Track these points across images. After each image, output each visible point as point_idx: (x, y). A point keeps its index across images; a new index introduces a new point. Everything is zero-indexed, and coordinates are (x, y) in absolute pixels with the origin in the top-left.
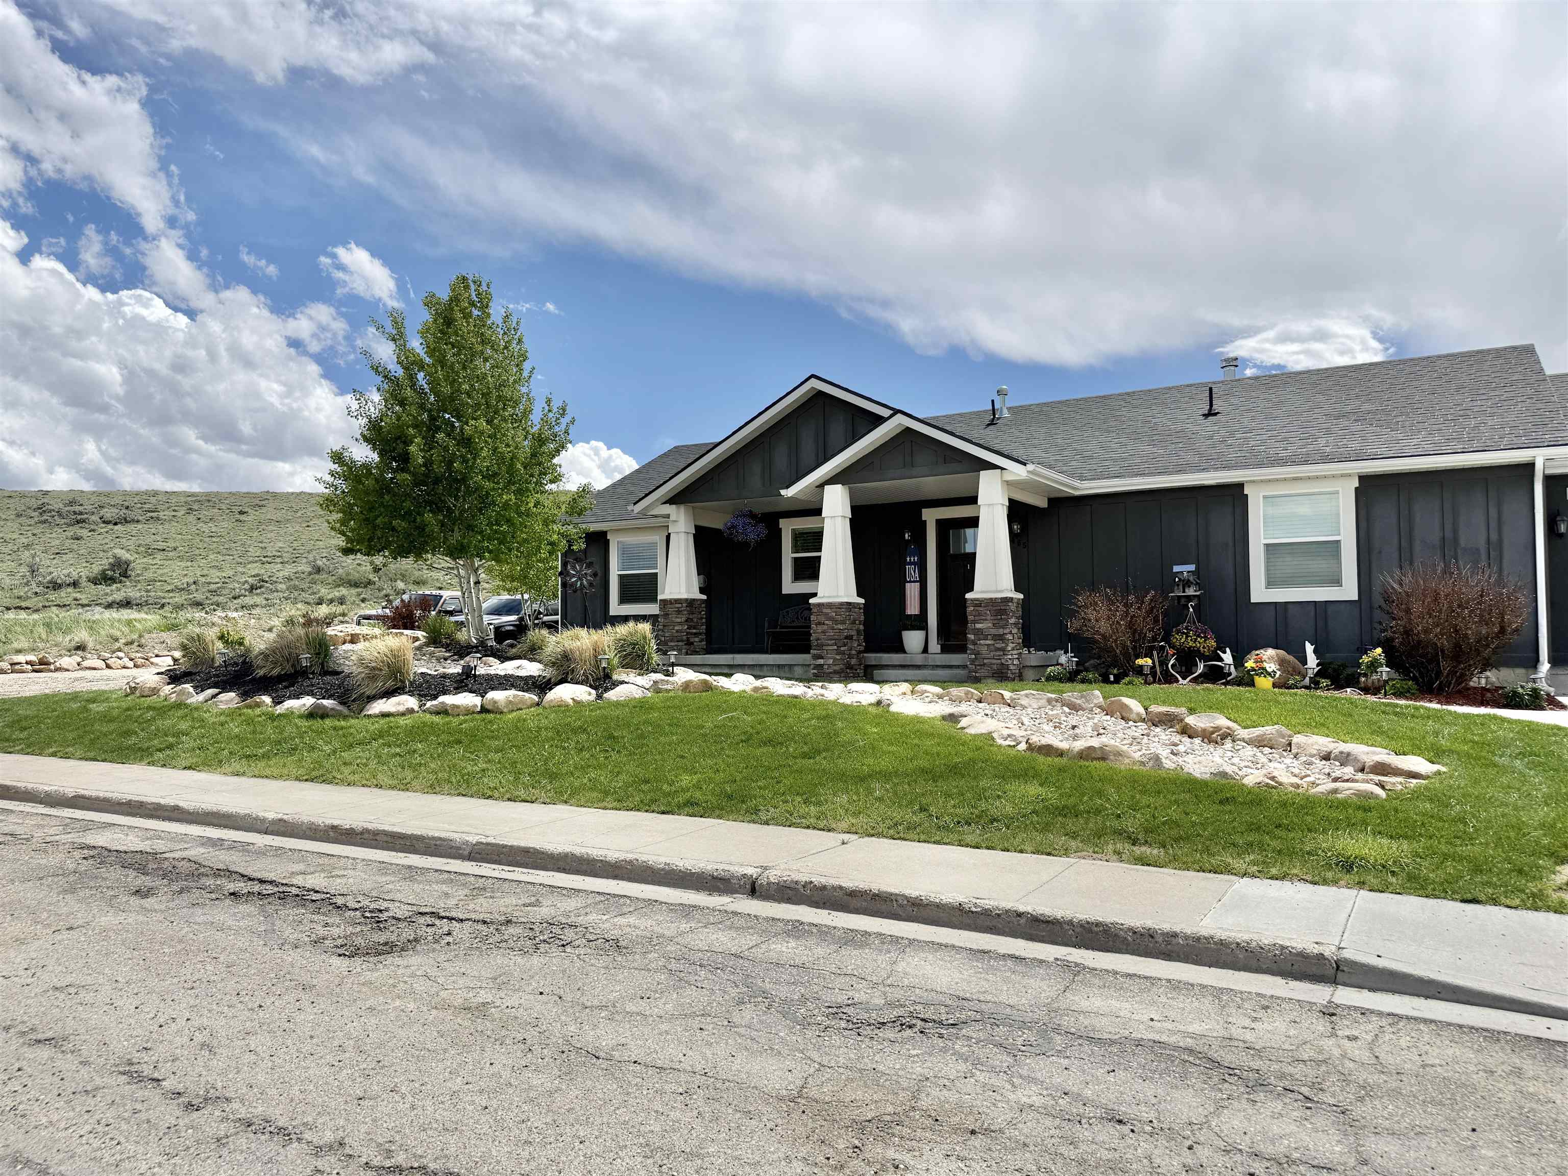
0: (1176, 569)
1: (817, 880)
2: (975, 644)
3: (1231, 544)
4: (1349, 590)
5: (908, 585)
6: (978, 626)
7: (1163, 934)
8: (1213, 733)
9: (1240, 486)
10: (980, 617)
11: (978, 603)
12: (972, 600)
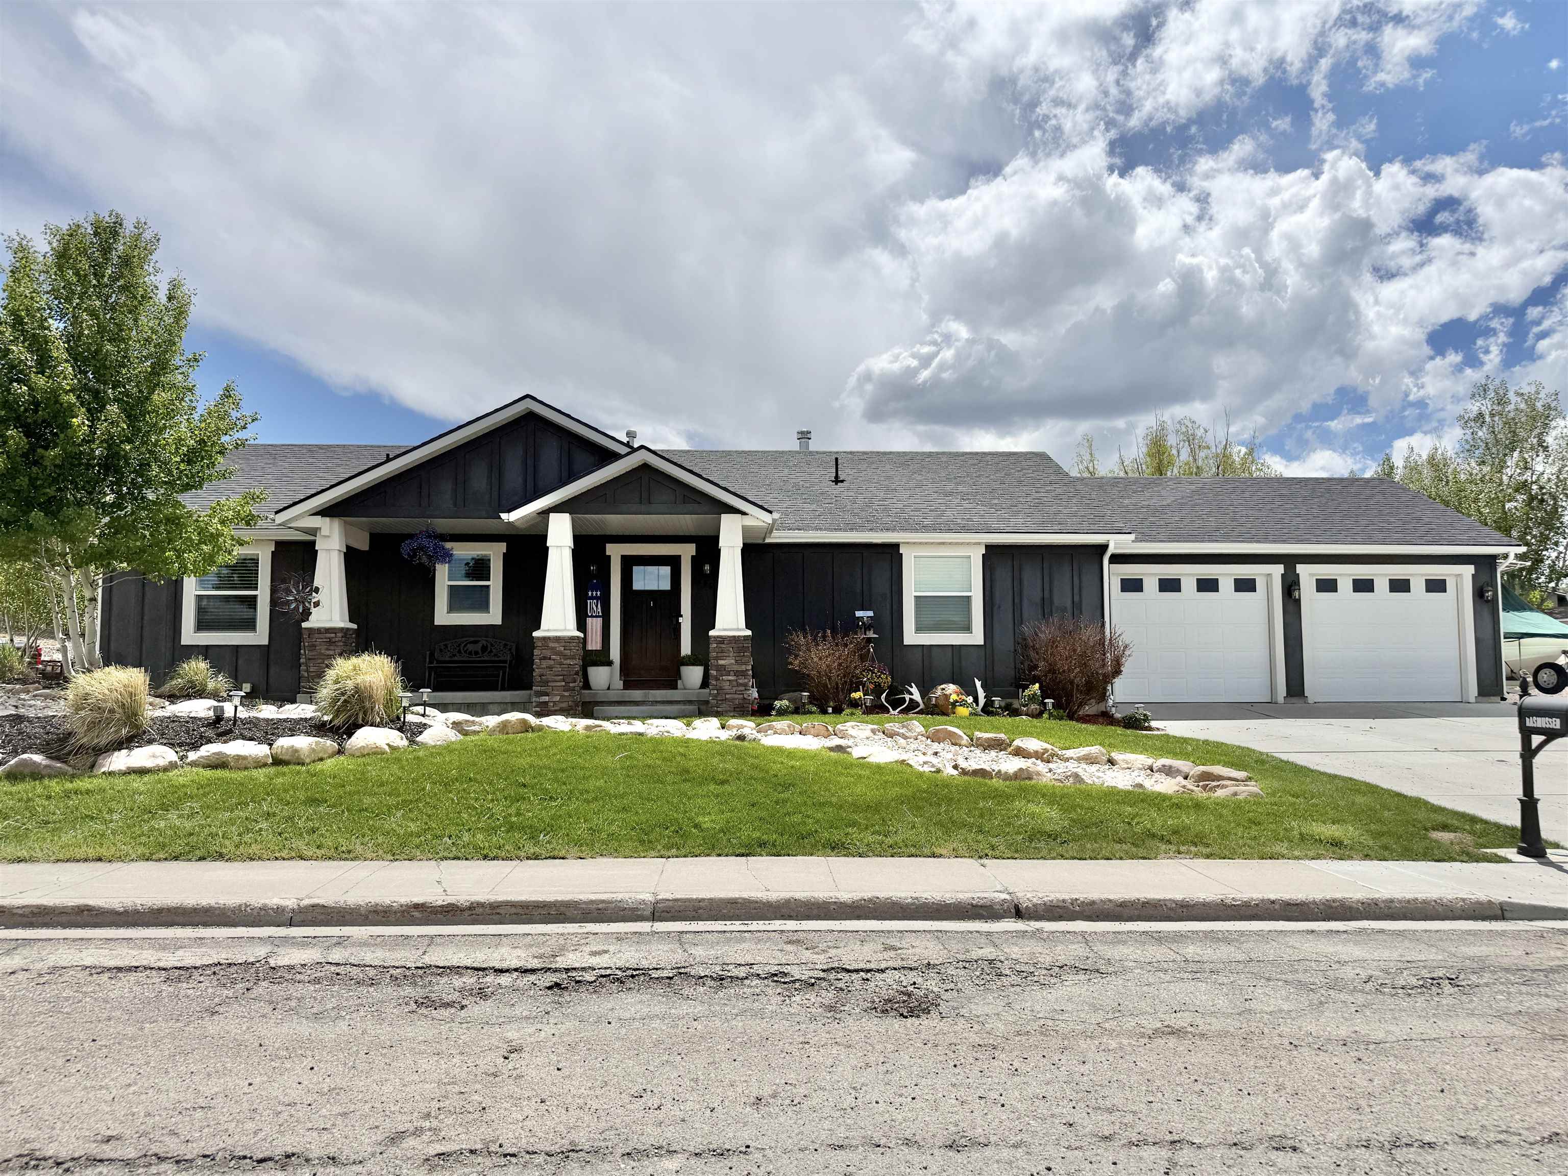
0: (859, 614)
2: (717, 679)
3: (889, 595)
4: (978, 637)
5: (589, 620)
6: (721, 662)
7: (1383, 901)
9: (895, 547)
10: (722, 654)
11: (721, 640)
12: (714, 637)
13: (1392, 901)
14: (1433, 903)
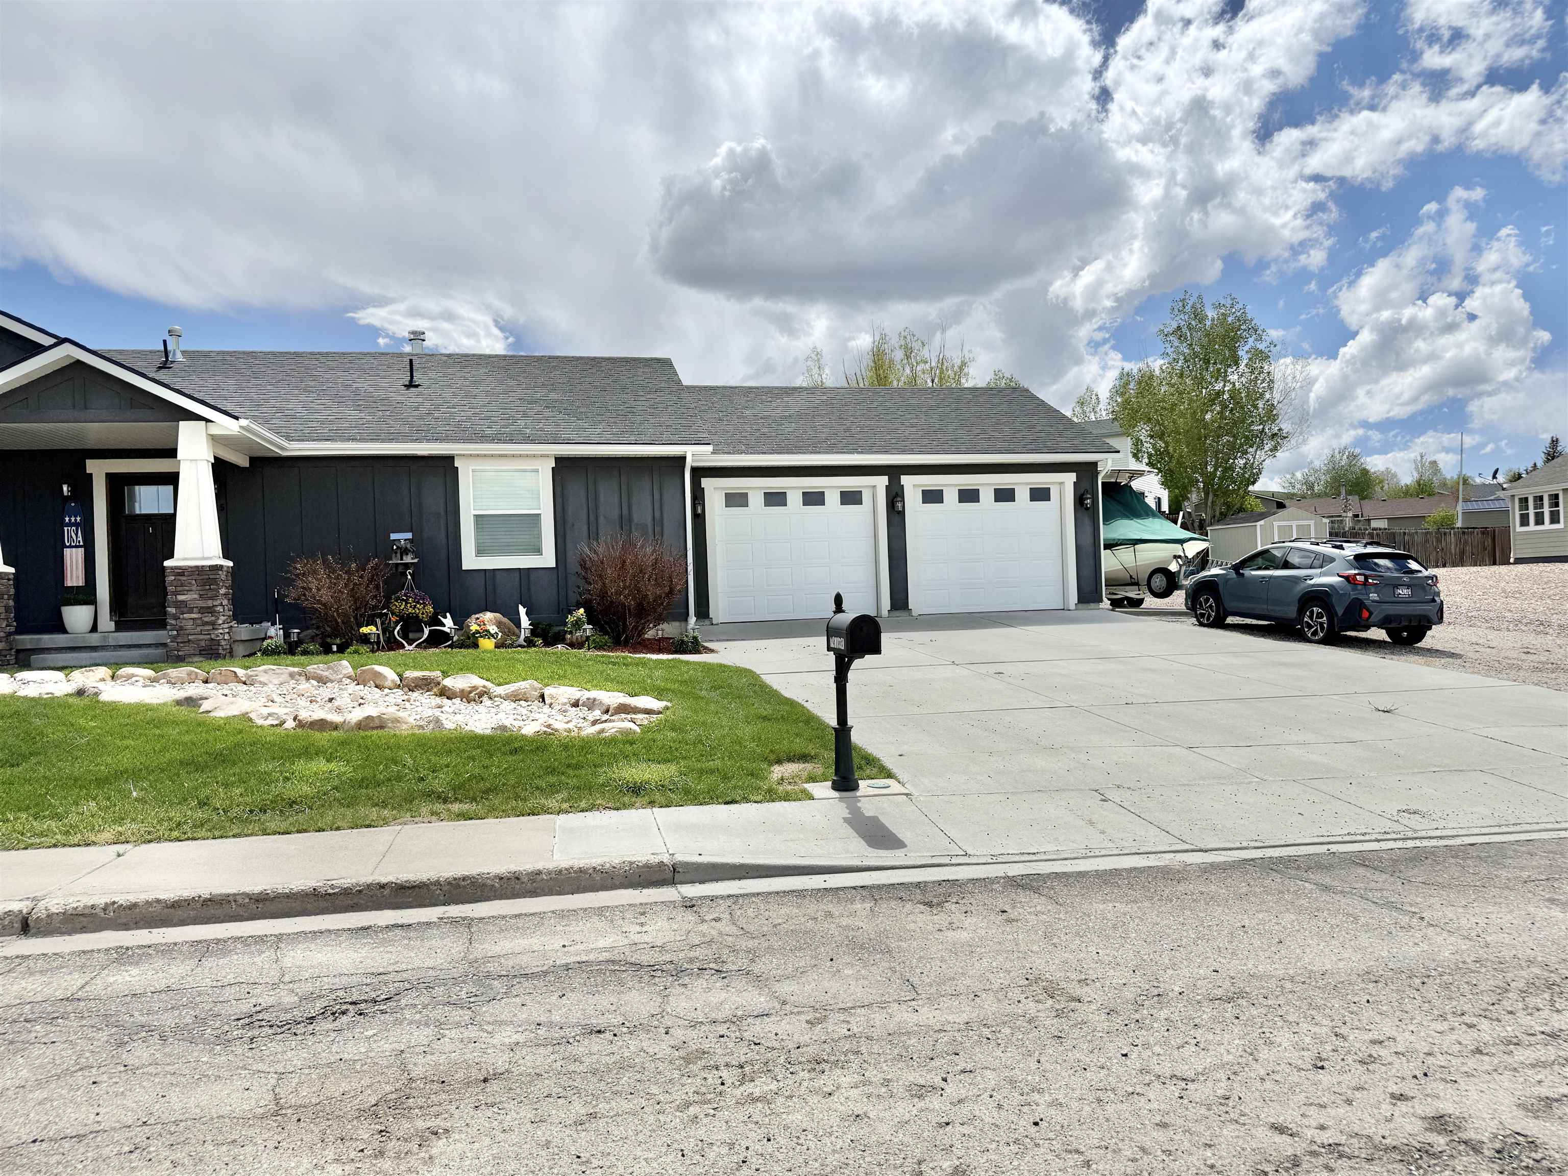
0: (393, 536)
1: (122, 899)
2: (176, 618)
3: (443, 513)
4: (547, 559)
5: (67, 552)
6: (180, 598)
8: (470, 692)
9: (450, 459)
10: (182, 588)
11: (181, 572)
12: (172, 568)
13: (539, 873)
14: (591, 871)
